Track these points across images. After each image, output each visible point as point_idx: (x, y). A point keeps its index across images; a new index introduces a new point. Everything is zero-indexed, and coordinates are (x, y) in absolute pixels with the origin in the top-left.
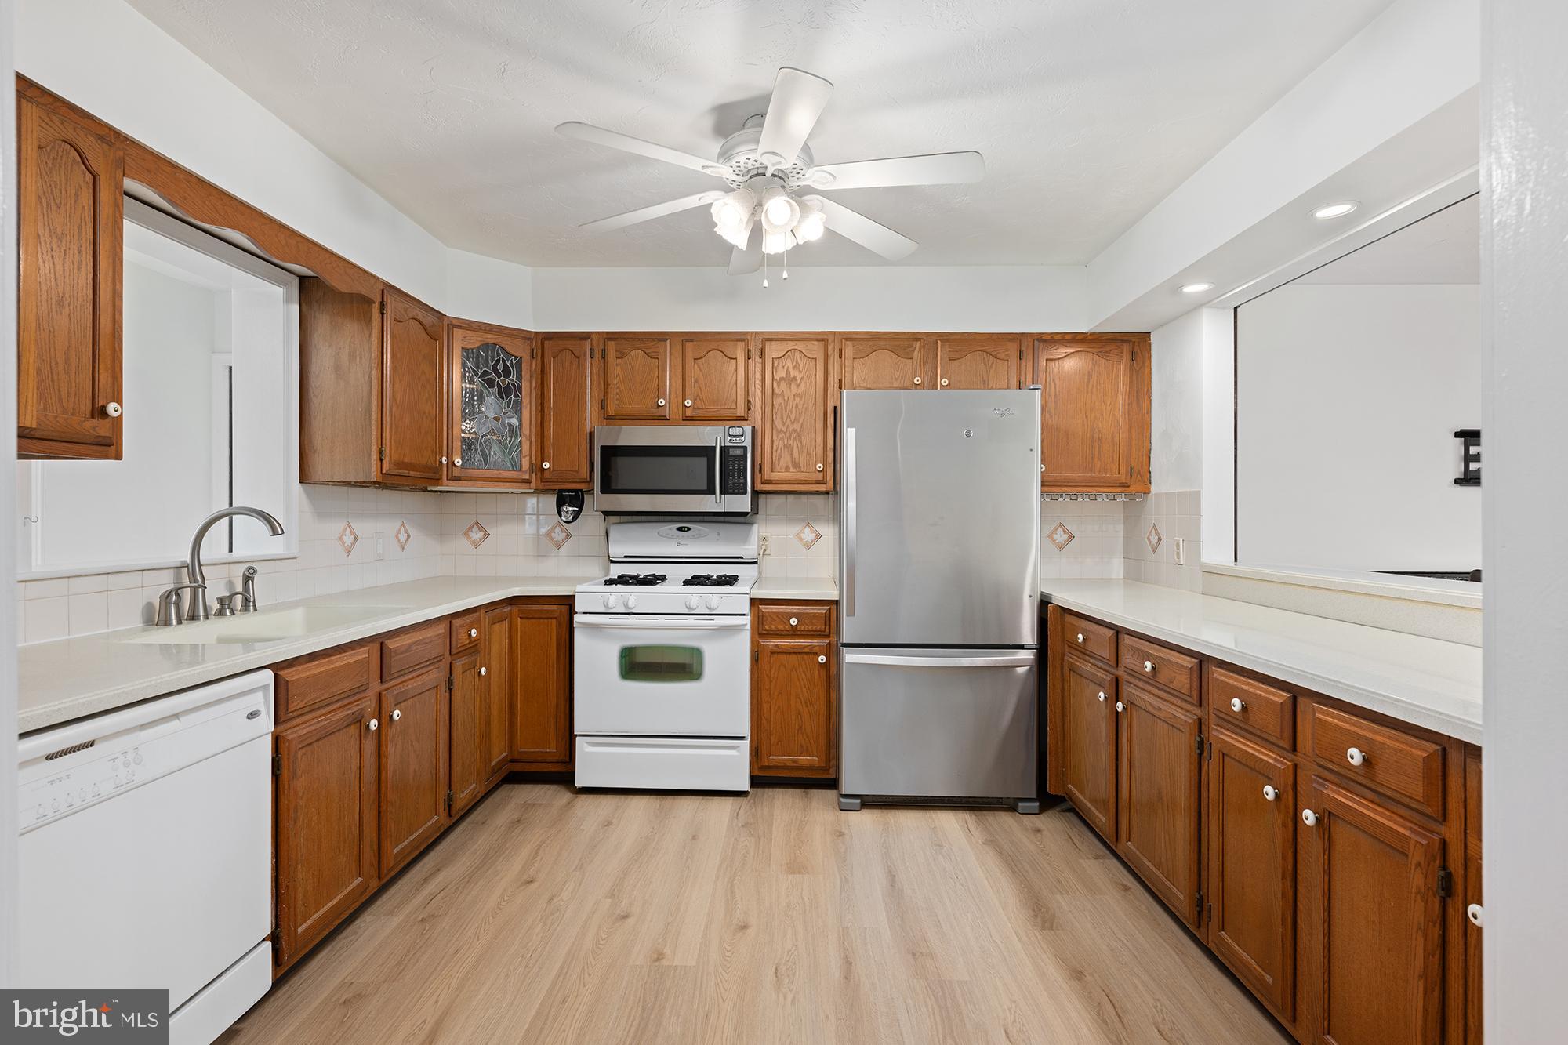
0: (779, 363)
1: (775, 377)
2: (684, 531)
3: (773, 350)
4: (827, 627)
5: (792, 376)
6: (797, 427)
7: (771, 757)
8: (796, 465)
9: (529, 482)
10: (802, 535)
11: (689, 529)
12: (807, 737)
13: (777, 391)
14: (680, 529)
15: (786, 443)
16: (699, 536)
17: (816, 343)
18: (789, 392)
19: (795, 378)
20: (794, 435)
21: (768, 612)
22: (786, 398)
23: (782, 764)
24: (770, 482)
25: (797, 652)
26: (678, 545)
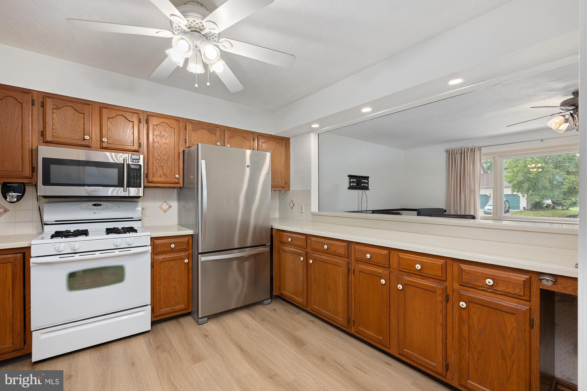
0: (156, 127)
1: (154, 134)
2: (97, 206)
3: (153, 121)
4: (188, 247)
5: (163, 135)
6: (166, 158)
7: (161, 310)
8: (165, 175)
10: (162, 206)
11: (100, 205)
12: (179, 297)
13: (155, 140)
14: (94, 205)
15: (160, 165)
16: (107, 208)
17: (175, 121)
18: (161, 141)
19: (164, 136)
20: (164, 161)
21: (159, 243)
22: (160, 144)
23: (167, 312)
24: (152, 182)
25: (174, 260)
26: (94, 213)
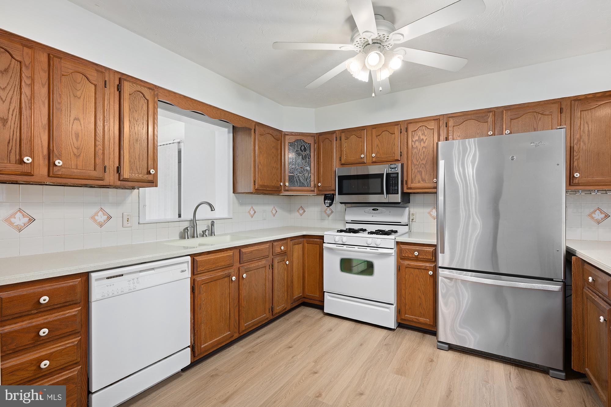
0: (415, 133)
1: (413, 140)
2: (375, 210)
3: (411, 128)
4: (434, 258)
5: (421, 139)
6: (424, 162)
7: (406, 315)
8: (424, 180)
9: (314, 191)
10: (431, 213)
11: (377, 210)
12: (424, 309)
13: (414, 146)
14: (373, 210)
15: (418, 170)
16: (382, 213)
17: (433, 121)
18: (420, 146)
19: (423, 139)
20: (422, 166)
21: (404, 248)
22: (418, 149)
23: (412, 320)
24: (411, 188)
25: (419, 268)
26: (373, 216)
